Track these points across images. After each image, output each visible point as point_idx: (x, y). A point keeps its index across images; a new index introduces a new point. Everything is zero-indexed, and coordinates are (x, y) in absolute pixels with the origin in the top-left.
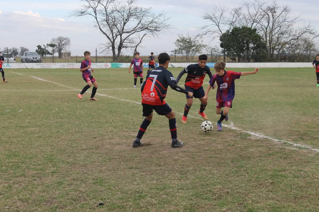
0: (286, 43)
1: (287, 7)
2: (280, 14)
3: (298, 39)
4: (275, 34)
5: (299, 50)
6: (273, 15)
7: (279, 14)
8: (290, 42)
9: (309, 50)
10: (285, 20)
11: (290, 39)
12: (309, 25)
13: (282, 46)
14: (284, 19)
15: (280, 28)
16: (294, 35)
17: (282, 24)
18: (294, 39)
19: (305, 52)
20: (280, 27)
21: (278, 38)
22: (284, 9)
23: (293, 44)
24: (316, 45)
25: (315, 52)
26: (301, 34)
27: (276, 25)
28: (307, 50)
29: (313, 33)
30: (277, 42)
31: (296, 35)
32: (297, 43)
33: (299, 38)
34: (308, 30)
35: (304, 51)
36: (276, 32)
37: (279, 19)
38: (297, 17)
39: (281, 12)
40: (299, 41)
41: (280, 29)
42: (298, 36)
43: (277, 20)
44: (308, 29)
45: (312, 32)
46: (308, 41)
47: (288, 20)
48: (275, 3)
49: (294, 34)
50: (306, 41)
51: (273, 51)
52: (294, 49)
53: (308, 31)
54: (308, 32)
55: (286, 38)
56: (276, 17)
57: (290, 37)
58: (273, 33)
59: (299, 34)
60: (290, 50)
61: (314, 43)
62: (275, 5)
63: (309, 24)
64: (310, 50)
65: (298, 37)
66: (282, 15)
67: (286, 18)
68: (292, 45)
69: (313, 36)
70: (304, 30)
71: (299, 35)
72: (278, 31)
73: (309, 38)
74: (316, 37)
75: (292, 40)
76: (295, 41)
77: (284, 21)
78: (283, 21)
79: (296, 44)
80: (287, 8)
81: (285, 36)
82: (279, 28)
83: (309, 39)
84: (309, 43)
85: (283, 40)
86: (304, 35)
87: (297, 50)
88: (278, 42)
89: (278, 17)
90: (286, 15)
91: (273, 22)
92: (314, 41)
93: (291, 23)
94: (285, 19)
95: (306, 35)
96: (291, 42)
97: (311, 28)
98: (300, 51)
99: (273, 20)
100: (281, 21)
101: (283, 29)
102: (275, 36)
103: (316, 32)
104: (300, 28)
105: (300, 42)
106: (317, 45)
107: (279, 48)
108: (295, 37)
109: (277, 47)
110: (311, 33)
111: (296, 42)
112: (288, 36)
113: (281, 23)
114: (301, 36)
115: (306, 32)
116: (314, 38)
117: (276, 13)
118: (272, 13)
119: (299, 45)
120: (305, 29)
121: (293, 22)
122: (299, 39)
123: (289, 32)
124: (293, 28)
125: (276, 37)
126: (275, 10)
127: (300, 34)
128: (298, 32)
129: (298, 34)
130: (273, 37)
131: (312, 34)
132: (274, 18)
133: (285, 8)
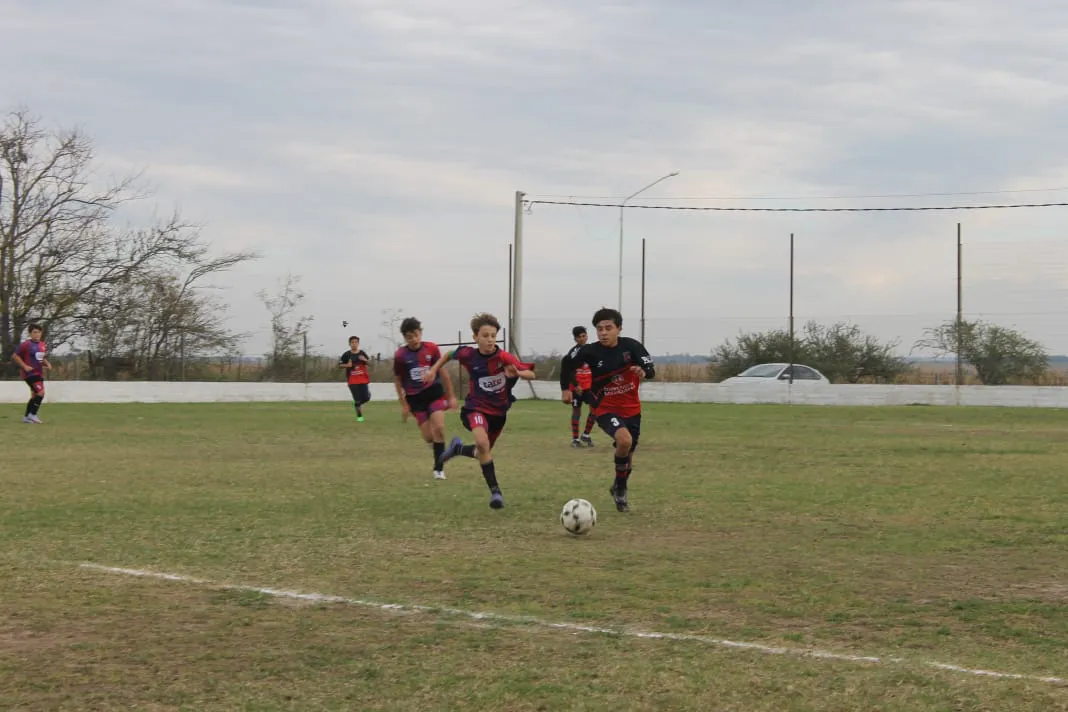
0: (75, 296)
1: (74, 137)
2: (48, 168)
3: (126, 277)
4: (26, 253)
5: (129, 328)
6: (14, 171)
7: (43, 166)
8: (94, 292)
9: (173, 327)
10: (68, 196)
11: (95, 278)
12: (174, 223)
13: (58, 311)
14: (64, 188)
15: (49, 226)
16: (109, 261)
17: (55, 210)
18: (113, 280)
19: (160, 336)
20: (49, 223)
21: (40, 273)
22: (65, 146)
23: (107, 301)
24: (203, 308)
25: (202, 337)
26: (141, 260)
27: (30, 214)
28: (166, 330)
29: (191, 256)
30: (37, 288)
31: (117, 261)
32: (124, 298)
33: (132, 273)
34: (171, 240)
35: (152, 332)
36: (28, 248)
37: (41, 190)
38: (119, 185)
39: (51, 158)
40: (135, 289)
41: (46, 233)
42: (129, 264)
43: (34, 192)
44: (170, 235)
45: (188, 250)
46: (170, 287)
47: (85, 193)
48: (26, 118)
49: (112, 255)
50: (161, 288)
51: (19, 330)
52: (110, 322)
53: (171, 245)
54: (169, 249)
55: (77, 271)
56: (31, 179)
57: (95, 271)
58: (19, 251)
59: (132, 259)
60: (96, 324)
61: (196, 298)
62: (23, 125)
63: (175, 218)
64: (181, 330)
65: (129, 269)
66: (57, 170)
67: (73, 186)
68: (102, 304)
69: (192, 267)
70: (154, 240)
71: (134, 262)
72: (41, 240)
73: (174, 275)
74: (203, 272)
75: (100, 281)
76: (116, 289)
77: (65, 196)
78: (61, 199)
79: (120, 301)
80: (77, 142)
81: (70, 264)
82: (42, 228)
83: (174, 279)
84: (173, 298)
85: (62, 282)
86: (152, 262)
87: (121, 325)
88: (42, 288)
89: (39, 178)
90: (74, 173)
91: (16, 202)
92: (195, 290)
93: (95, 207)
94: (70, 190)
95: (163, 264)
96: (100, 292)
97: (181, 234)
98: (137, 330)
99: (16, 194)
100: (54, 196)
101: (61, 234)
102: (26, 265)
103: (203, 251)
104: (136, 232)
105: (136, 292)
106: (206, 307)
107: (46, 316)
108: (116, 270)
109: (34, 313)
110: (181, 255)
111: (121, 293)
112: (84, 263)
113: (53, 206)
114: (142, 264)
115: (160, 249)
116: (195, 274)
117: (29, 160)
118: (9, 160)
119: (130, 302)
120: (157, 235)
121: (106, 203)
122: (132, 280)
123: (90, 247)
124: (102, 229)
125: (31, 269)
126: (24, 150)
127: (137, 258)
128: (129, 247)
129: (129, 256)
130: (16, 268)
131: (185, 260)
132: (21, 185)
133: (66, 141)
